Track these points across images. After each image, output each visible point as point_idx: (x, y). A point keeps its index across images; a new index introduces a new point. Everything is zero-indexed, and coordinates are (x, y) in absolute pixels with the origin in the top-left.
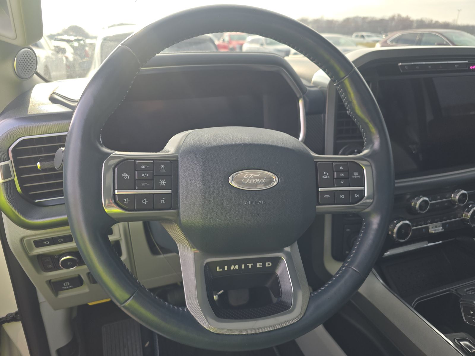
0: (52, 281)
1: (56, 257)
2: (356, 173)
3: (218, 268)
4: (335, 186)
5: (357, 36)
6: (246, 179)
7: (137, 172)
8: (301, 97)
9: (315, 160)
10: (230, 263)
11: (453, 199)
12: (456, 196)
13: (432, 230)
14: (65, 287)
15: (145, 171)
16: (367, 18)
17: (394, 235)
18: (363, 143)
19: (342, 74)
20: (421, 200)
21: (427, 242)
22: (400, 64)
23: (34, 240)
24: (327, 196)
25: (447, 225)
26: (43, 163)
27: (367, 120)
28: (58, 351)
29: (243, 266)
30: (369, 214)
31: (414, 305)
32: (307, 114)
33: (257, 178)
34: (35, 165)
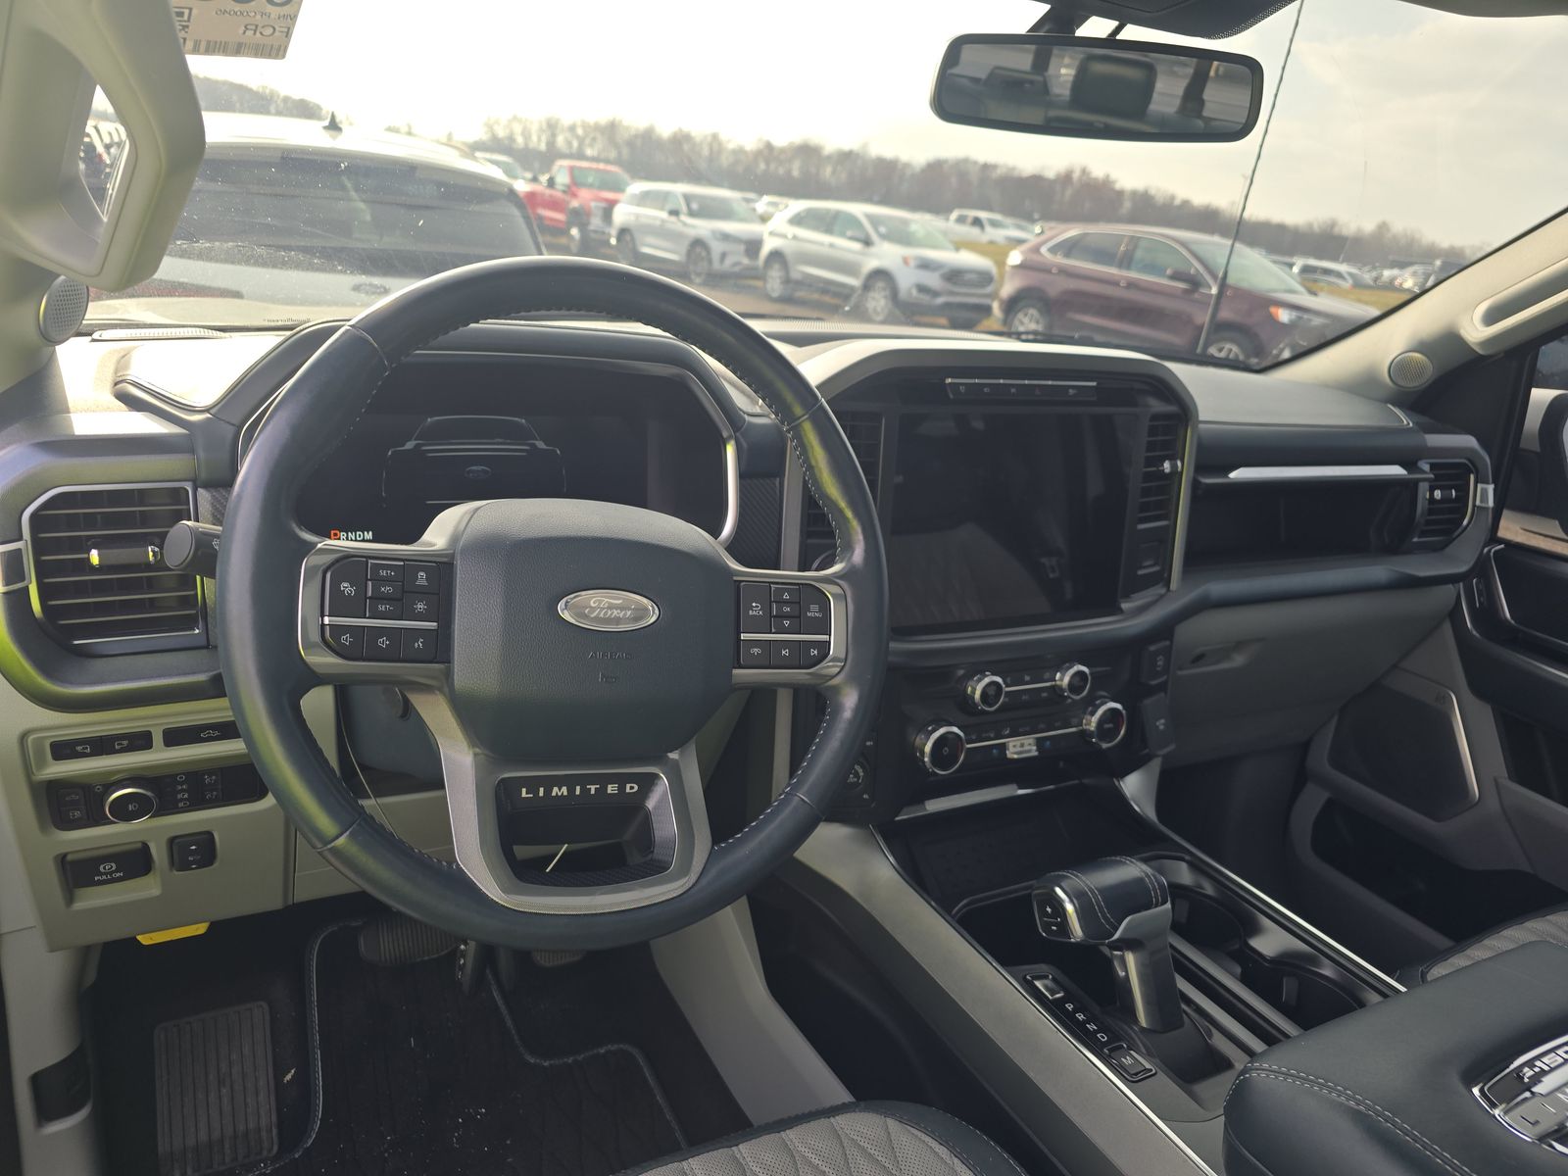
0: (69, 858)
1: (99, 789)
2: (814, 607)
3: (524, 790)
4: (773, 630)
5: (961, 220)
6: (593, 609)
7: (370, 583)
8: (730, 438)
9: (735, 578)
10: (550, 782)
11: (1058, 683)
12: (1064, 679)
13: (1012, 753)
14: (101, 874)
15: (386, 581)
16: (994, 167)
17: (926, 759)
18: (834, 547)
19: (798, 410)
20: (987, 680)
21: (1015, 786)
22: (949, 380)
23: (53, 740)
24: (756, 651)
25: (1048, 743)
26: (104, 551)
27: (843, 504)
28: (36, 1080)
29: (578, 788)
30: (836, 690)
31: (957, 912)
32: (742, 476)
33: (617, 607)
34: (86, 556)
